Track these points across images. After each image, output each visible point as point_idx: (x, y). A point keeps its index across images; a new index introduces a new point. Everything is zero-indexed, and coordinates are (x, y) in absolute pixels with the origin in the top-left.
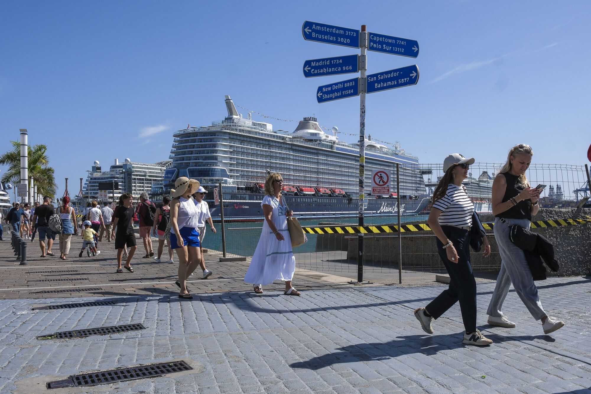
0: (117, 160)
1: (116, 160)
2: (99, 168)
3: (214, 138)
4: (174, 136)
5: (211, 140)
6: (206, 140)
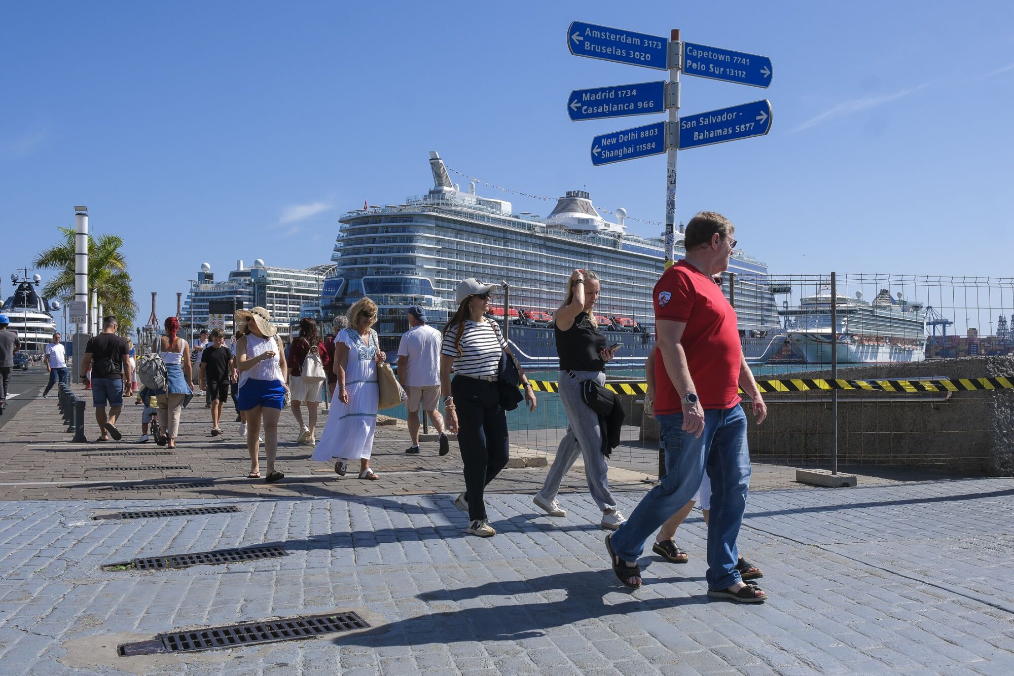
1: (239, 262)
2: (210, 276)
3: (409, 226)
4: (340, 222)
5: (404, 229)
6: (395, 229)
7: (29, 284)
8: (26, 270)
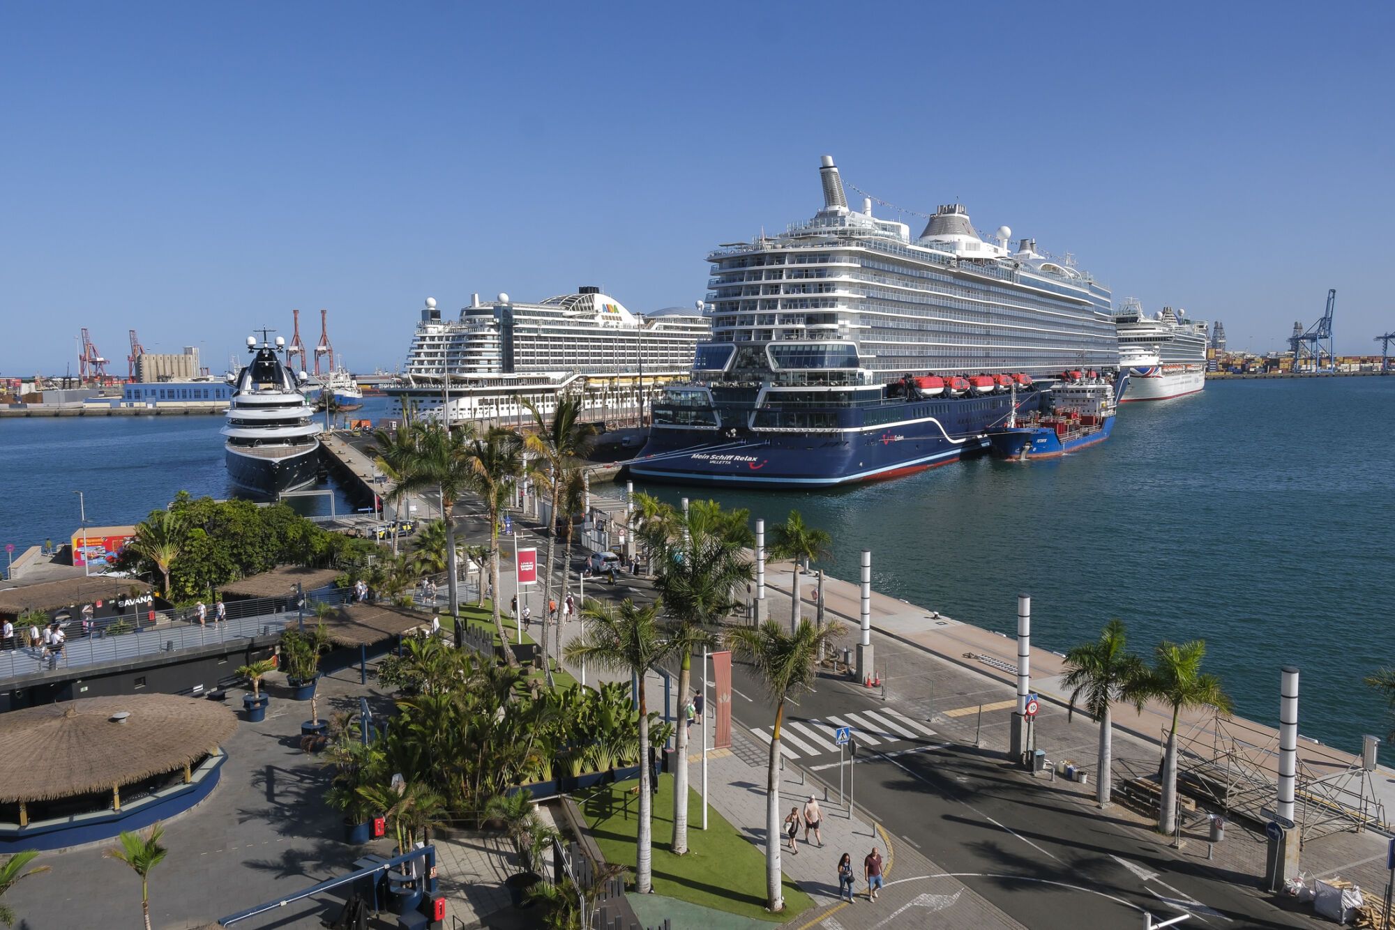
0: (476, 296)
1: (473, 297)
2: (436, 314)
3: (826, 268)
4: (710, 260)
5: (821, 272)
6: (806, 273)
7: (270, 349)
8: (265, 332)
